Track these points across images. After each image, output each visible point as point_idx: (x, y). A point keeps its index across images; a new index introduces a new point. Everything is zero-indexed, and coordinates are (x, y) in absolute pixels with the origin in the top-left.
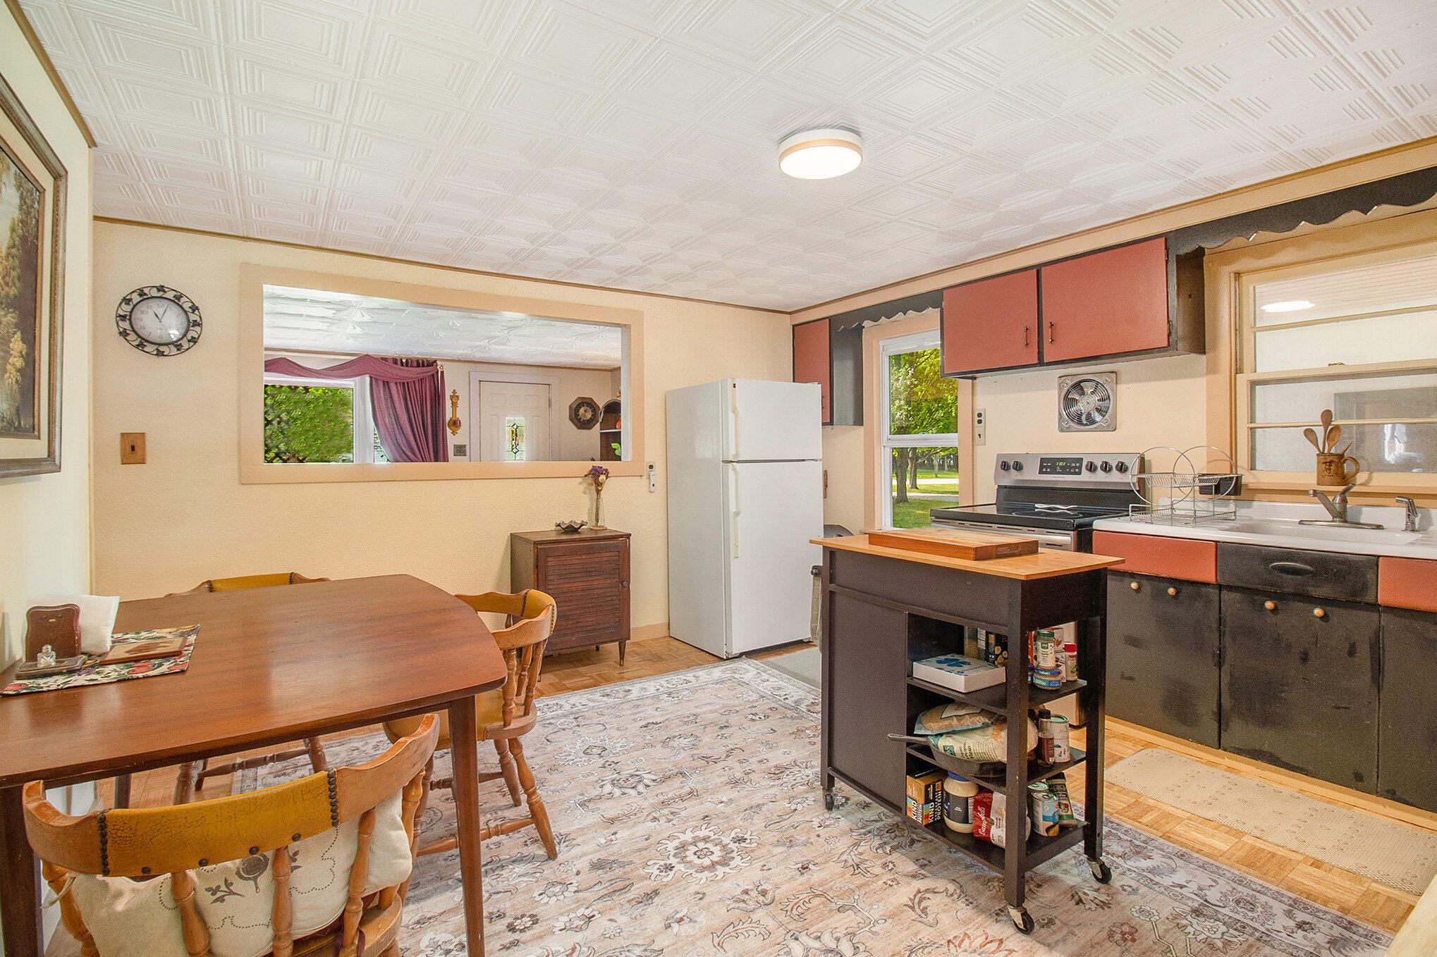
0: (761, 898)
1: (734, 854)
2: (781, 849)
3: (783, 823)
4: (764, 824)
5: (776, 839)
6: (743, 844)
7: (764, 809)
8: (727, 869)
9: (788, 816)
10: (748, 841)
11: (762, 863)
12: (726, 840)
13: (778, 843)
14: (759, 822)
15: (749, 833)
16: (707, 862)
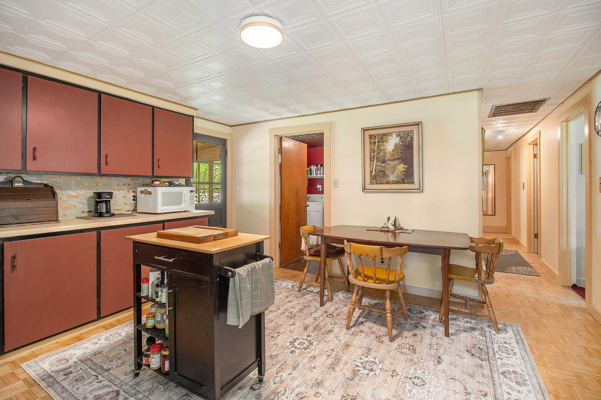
0: (272, 335)
1: (290, 346)
2: (274, 353)
3: (279, 365)
4: (287, 362)
5: (278, 357)
6: (290, 351)
7: (291, 368)
8: (289, 341)
9: (279, 370)
10: (289, 353)
11: (278, 346)
12: (297, 350)
13: (276, 356)
14: (290, 362)
15: (291, 356)
16: (298, 341)
